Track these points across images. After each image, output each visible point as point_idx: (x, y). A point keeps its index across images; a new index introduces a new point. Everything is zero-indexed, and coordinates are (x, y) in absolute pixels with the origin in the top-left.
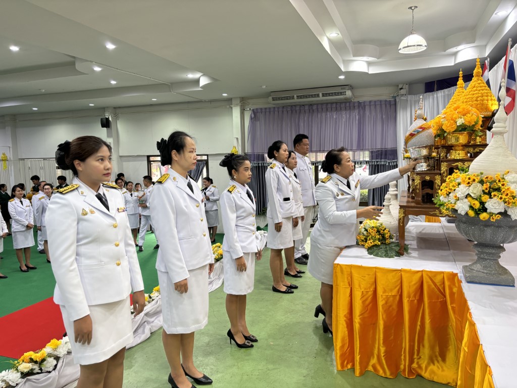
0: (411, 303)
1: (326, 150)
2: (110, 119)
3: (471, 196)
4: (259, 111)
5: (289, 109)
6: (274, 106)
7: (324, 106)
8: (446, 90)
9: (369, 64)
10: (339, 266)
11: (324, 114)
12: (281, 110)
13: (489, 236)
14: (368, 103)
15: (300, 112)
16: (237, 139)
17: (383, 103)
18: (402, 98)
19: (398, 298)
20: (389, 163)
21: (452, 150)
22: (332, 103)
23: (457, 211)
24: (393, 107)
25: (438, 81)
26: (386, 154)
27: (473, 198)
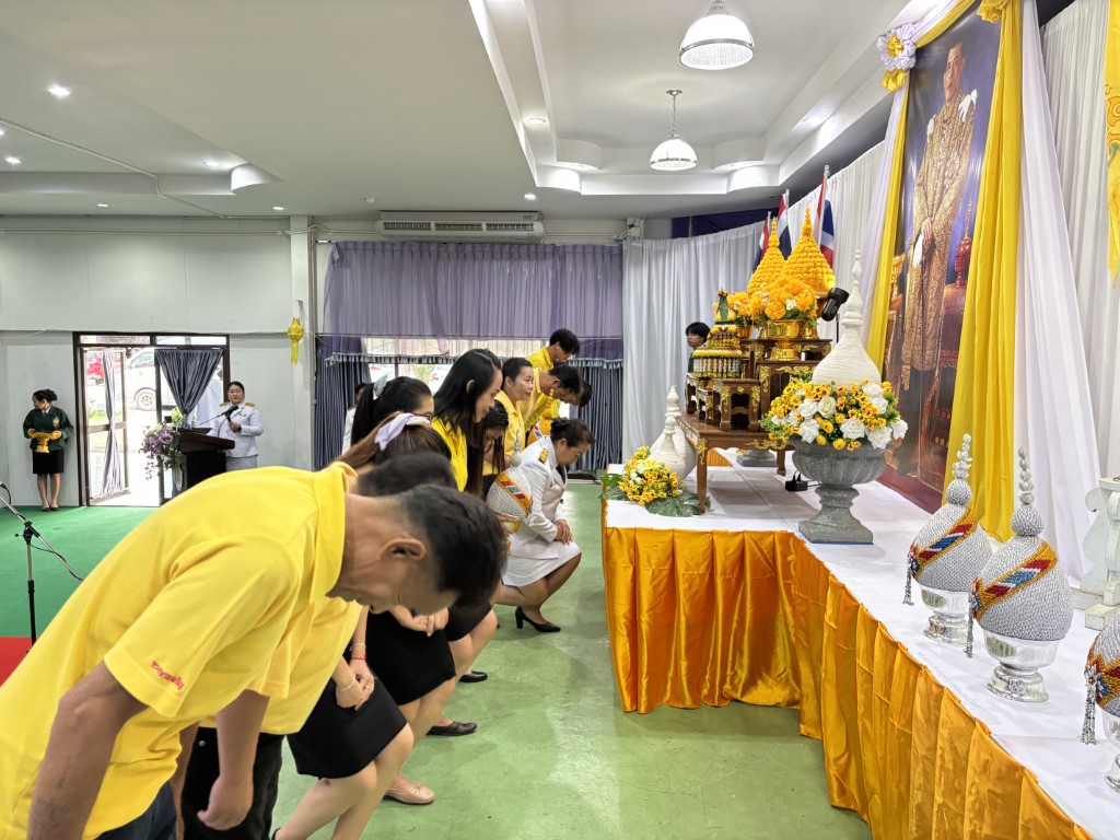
0: (726, 582)
1: (490, 334)
3: (820, 415)
4: (351, 246)
5: (415, 249)
6: (385, 239)
7: (487, 248)
8: (711, 237)
9: (583, 176)
10: (615, 532)
11: (486, 264)
12: (397, 248)
13: (842, 473)
14: (571, 249)
15: (439, 256)
16: (301, 303)
17: (598, 250)
18: (633, 244)
19: (707, 576)
20: (608, 364)
21: (774, 346)
22: (503, 244)
23: (799, 437)
24: (616, 259)
25: (694, 217)
26: (602, 349)
27: (824, 418)
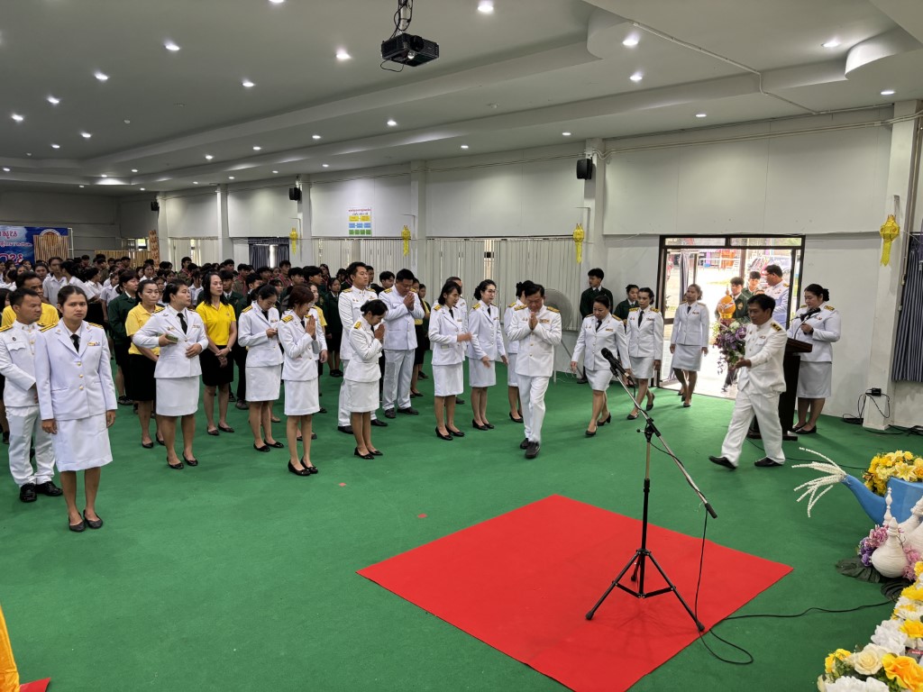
2: (595, 162)
16: (897, 198)
